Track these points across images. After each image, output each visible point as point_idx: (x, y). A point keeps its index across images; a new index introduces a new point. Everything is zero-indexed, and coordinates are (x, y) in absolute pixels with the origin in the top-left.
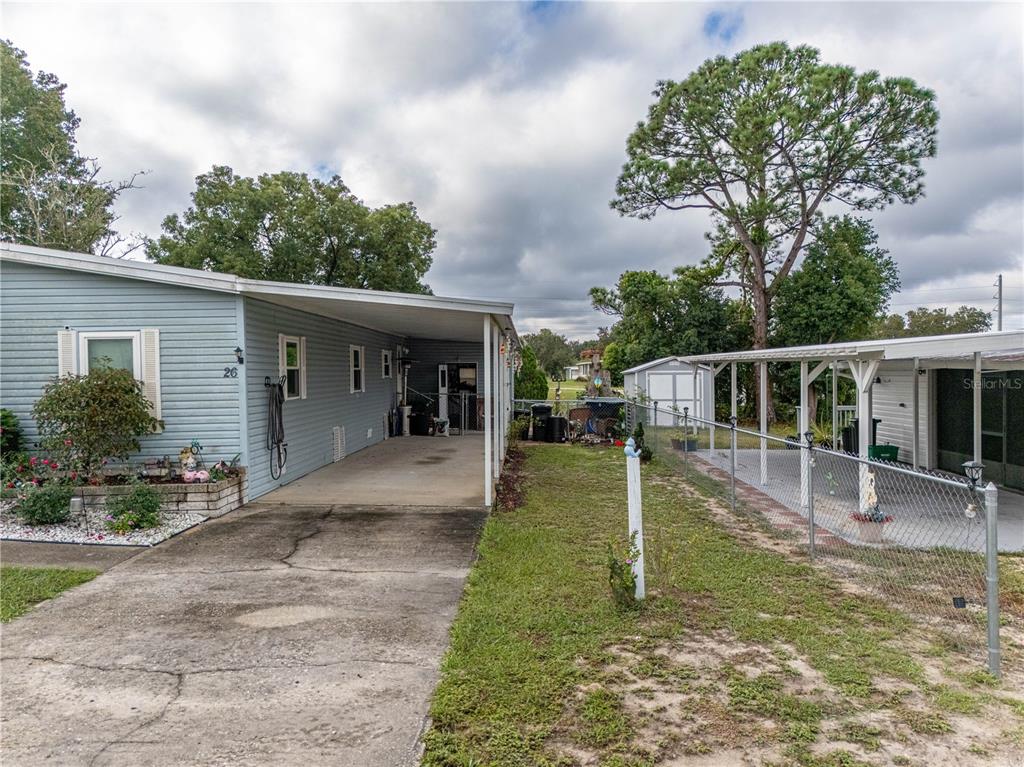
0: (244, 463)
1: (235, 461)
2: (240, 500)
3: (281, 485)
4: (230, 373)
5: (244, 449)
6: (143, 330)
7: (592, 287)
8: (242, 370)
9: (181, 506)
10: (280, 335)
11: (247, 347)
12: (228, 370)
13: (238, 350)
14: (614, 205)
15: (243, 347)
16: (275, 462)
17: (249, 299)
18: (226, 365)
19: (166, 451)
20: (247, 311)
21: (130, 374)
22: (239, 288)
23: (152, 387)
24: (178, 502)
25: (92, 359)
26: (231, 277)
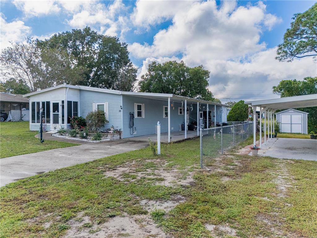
0: (122, 130)
1: (120, 130)
2: (120, 138)
3: (135, 137)
4: (120, 111)
5: (122, 127)
6: (106, 102)
7: (274, 86)
8: (122, 110)
9: (107, 137)
10: (135, 103)
11: (123, 106)
12: (119, 111)
13: (121, 106)
14: (276, 58)
15: (122, 106)
16: (132, 131)
17: (124, 96)
18: (119, 110)
19: (109, 127)
20: (123, 98)
21: (104, 111)
22: (120, 93)
23: (107, 114)
24: (106, 137)
25: (98, 108)
26: (119, 91)
